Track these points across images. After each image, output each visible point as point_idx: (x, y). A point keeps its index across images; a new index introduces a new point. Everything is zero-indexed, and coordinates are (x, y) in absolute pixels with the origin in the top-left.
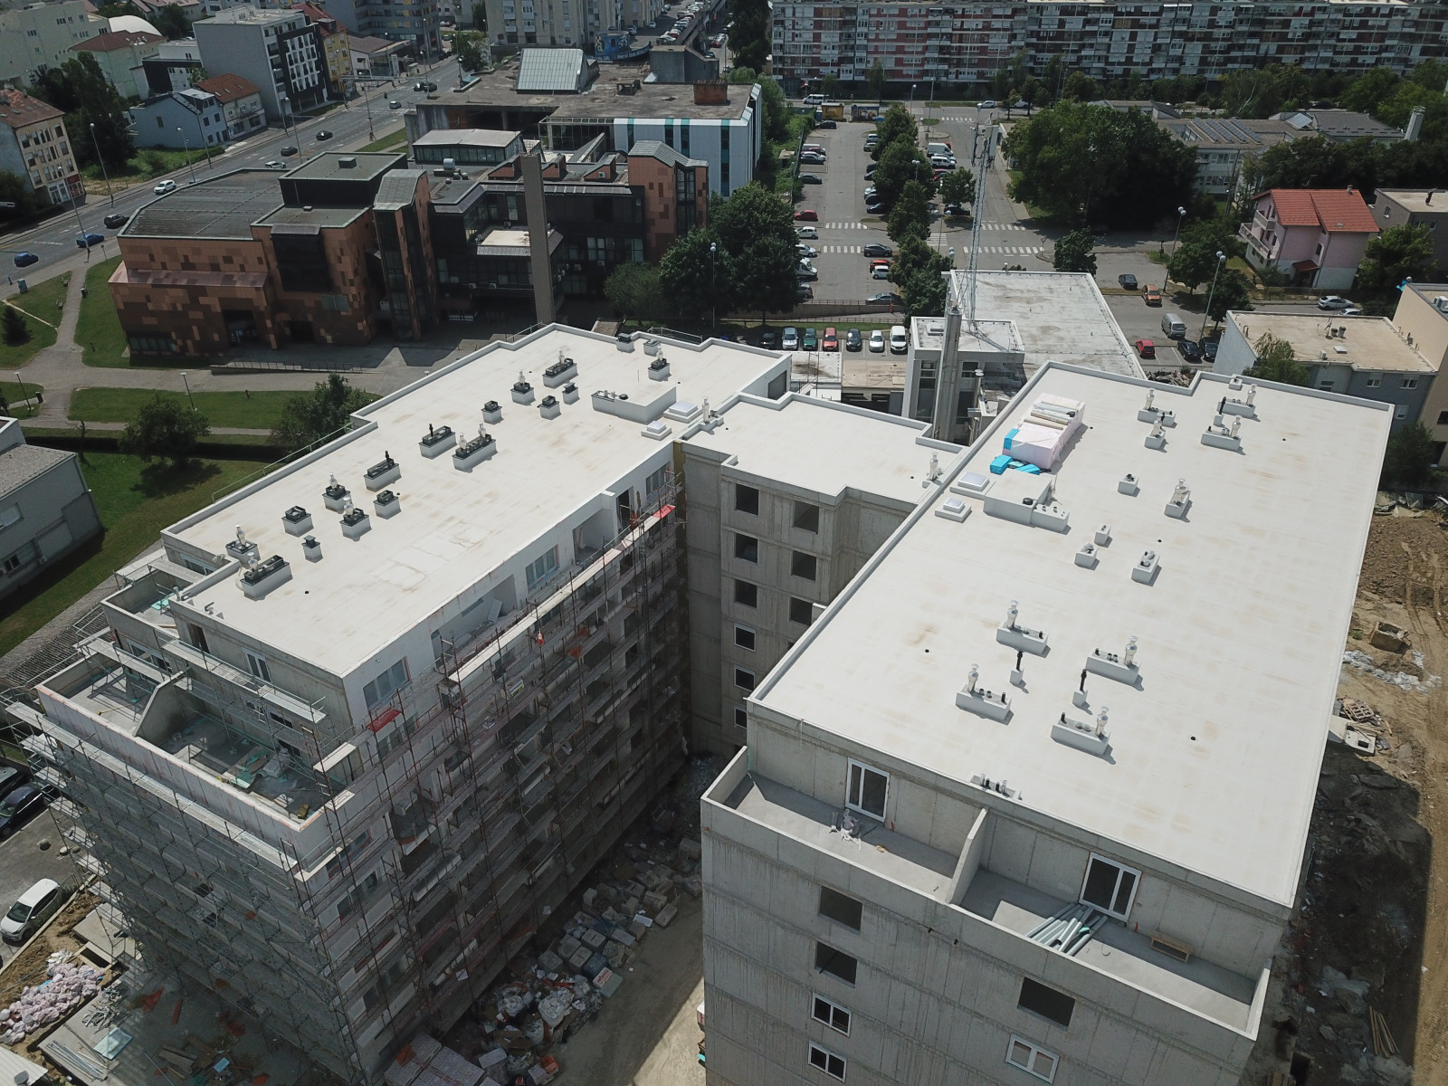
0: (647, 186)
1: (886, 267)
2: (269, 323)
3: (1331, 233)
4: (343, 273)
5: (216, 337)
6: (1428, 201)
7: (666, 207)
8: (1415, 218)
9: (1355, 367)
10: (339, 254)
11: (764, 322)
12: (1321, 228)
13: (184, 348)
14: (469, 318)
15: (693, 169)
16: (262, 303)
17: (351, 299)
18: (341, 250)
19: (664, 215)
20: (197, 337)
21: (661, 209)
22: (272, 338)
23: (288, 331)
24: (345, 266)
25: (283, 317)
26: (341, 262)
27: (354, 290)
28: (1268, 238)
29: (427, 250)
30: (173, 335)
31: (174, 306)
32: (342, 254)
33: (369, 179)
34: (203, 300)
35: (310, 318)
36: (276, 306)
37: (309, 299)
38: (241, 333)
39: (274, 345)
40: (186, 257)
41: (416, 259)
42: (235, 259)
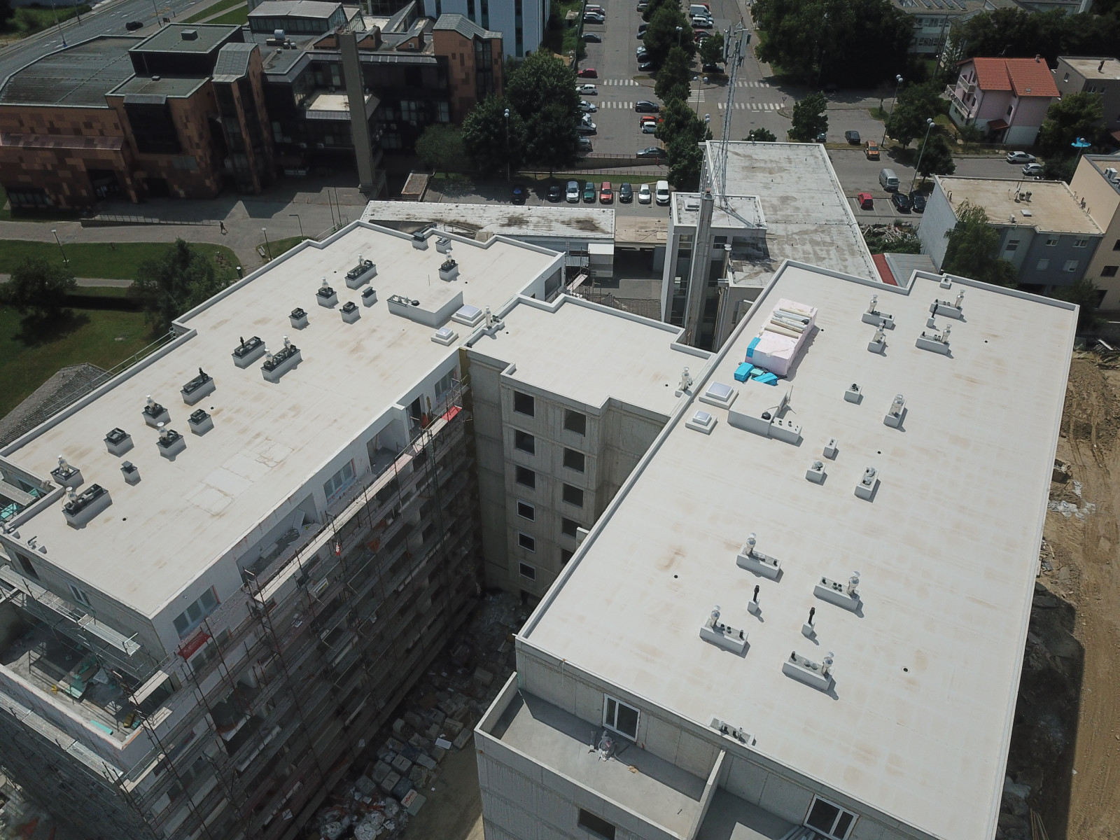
0: (450, 57)
1: (653, 123)
2: (128, 181)
3: (1021, 98)
4: (189, 137)
5: (84, 193)
6: (1100, 68)
7: (467, 74)
8: (1090, 84)
9: (1038, 229)
10: (185, 121)
11: (551, 174)
12: (1013, 93)
13: (57, 202)
14: (302, 173)
15: (489, 41)
16: (121, 164)
17: (198, 160)
18: (187, 118)
19: (465, 81)
20: (68, 193)
21: (463, 76)
22: (132, 193)
23: (146, 187)
24: (191, 131)
25: (141, 175)
26: (186, 127)
27: (200, 152)
28: (968, 100)
29: (262, 115)
30: (47, 190)
31: (44, 165)
32: (188, 121)
33: (208, 52)
34: (69, 161)
35: (164, 176)
36: (134, 166)
37: (162, 160)
38: (105, 188)
39: (134, 199)
40: (51, 123)
41: (253, 124)
42: (94, 125)
